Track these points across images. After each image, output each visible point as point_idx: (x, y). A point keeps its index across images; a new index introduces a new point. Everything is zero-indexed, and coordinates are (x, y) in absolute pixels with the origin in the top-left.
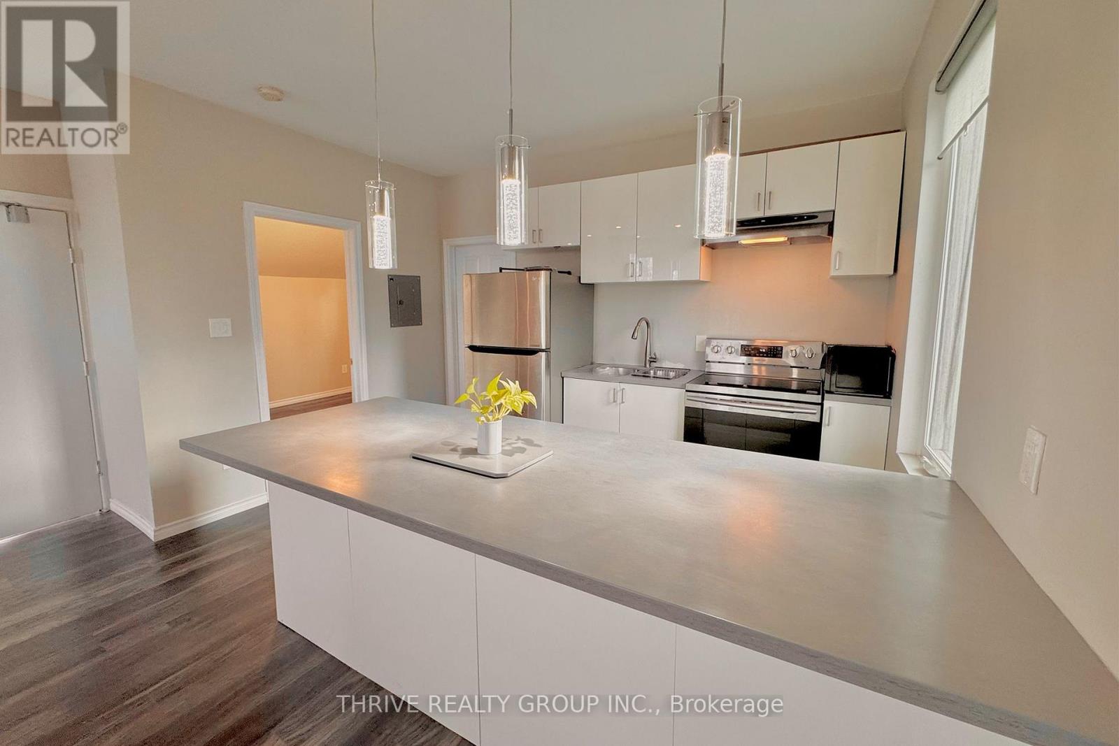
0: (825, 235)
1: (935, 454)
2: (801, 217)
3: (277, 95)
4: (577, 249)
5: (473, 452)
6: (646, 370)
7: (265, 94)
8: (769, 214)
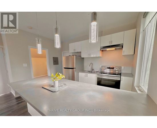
0: (121, 48)
1: (142, 87)
2: (117, 45)
3: (31, 28)
4: (81, 52)
5: (53, 86)
6: (92, 71)
7: (29, 28)
8: (112, 45)
